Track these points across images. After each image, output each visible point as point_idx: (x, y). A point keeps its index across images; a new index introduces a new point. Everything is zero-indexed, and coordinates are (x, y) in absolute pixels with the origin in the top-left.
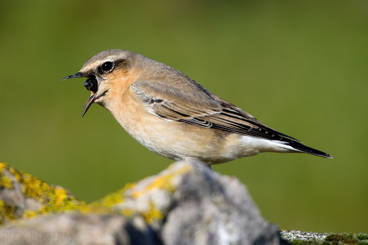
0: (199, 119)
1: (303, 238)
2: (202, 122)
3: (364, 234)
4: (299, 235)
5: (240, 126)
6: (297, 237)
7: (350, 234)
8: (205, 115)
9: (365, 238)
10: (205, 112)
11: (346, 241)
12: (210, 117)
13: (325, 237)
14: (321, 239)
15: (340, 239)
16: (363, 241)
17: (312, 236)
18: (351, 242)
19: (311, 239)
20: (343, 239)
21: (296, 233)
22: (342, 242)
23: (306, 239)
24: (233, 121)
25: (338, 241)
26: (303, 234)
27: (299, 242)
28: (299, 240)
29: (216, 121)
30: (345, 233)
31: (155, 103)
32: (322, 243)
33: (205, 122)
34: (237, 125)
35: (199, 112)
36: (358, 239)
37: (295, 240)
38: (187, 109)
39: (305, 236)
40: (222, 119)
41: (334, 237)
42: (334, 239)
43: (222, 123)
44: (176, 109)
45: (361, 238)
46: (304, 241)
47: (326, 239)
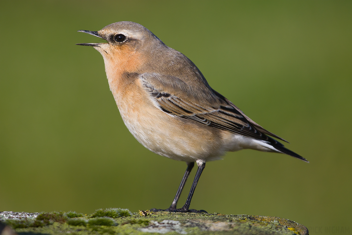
0: (200, 116)
1: (15, 218)
2: (202, 120)
3: (73, 212)
4: (11, 216)
5: (234, 125)
6: (10, 217)
7: (60, 213)
8: (205, 112)
9: (74, 216)
10: (205, 110)
11: (56, 220)
12: (210, 115)
13: (36, 216)
14: (33, 218)
15: (50, 218)
16: (73, 219)
17: (24, 216)
18: (61, 220)
19: (23, 219)
20: (53, 218)
21: (9, 214)
22: (52, 221)
23: (18, 219)
24: (229, 120)
25: (48, 220)
26: (15, 214)
27: (12, 222)
28: (11, 220)
29: (214, 120)
30: (55, 212)
31: (163, 97)
32: (33, 222)
33: (204, 120)
34: (232, 124)
35: (201, 109)
36: (67, 217)
37: (7, 220)
38: (191, 105)
39: (17, 216)
40: (220, 117)
41: (45, 216)
42: (45, 218)
43: (219, 122)
44: (181, 104)
45: (71, 216)
46: (16, 221)
47: (38, 218)
